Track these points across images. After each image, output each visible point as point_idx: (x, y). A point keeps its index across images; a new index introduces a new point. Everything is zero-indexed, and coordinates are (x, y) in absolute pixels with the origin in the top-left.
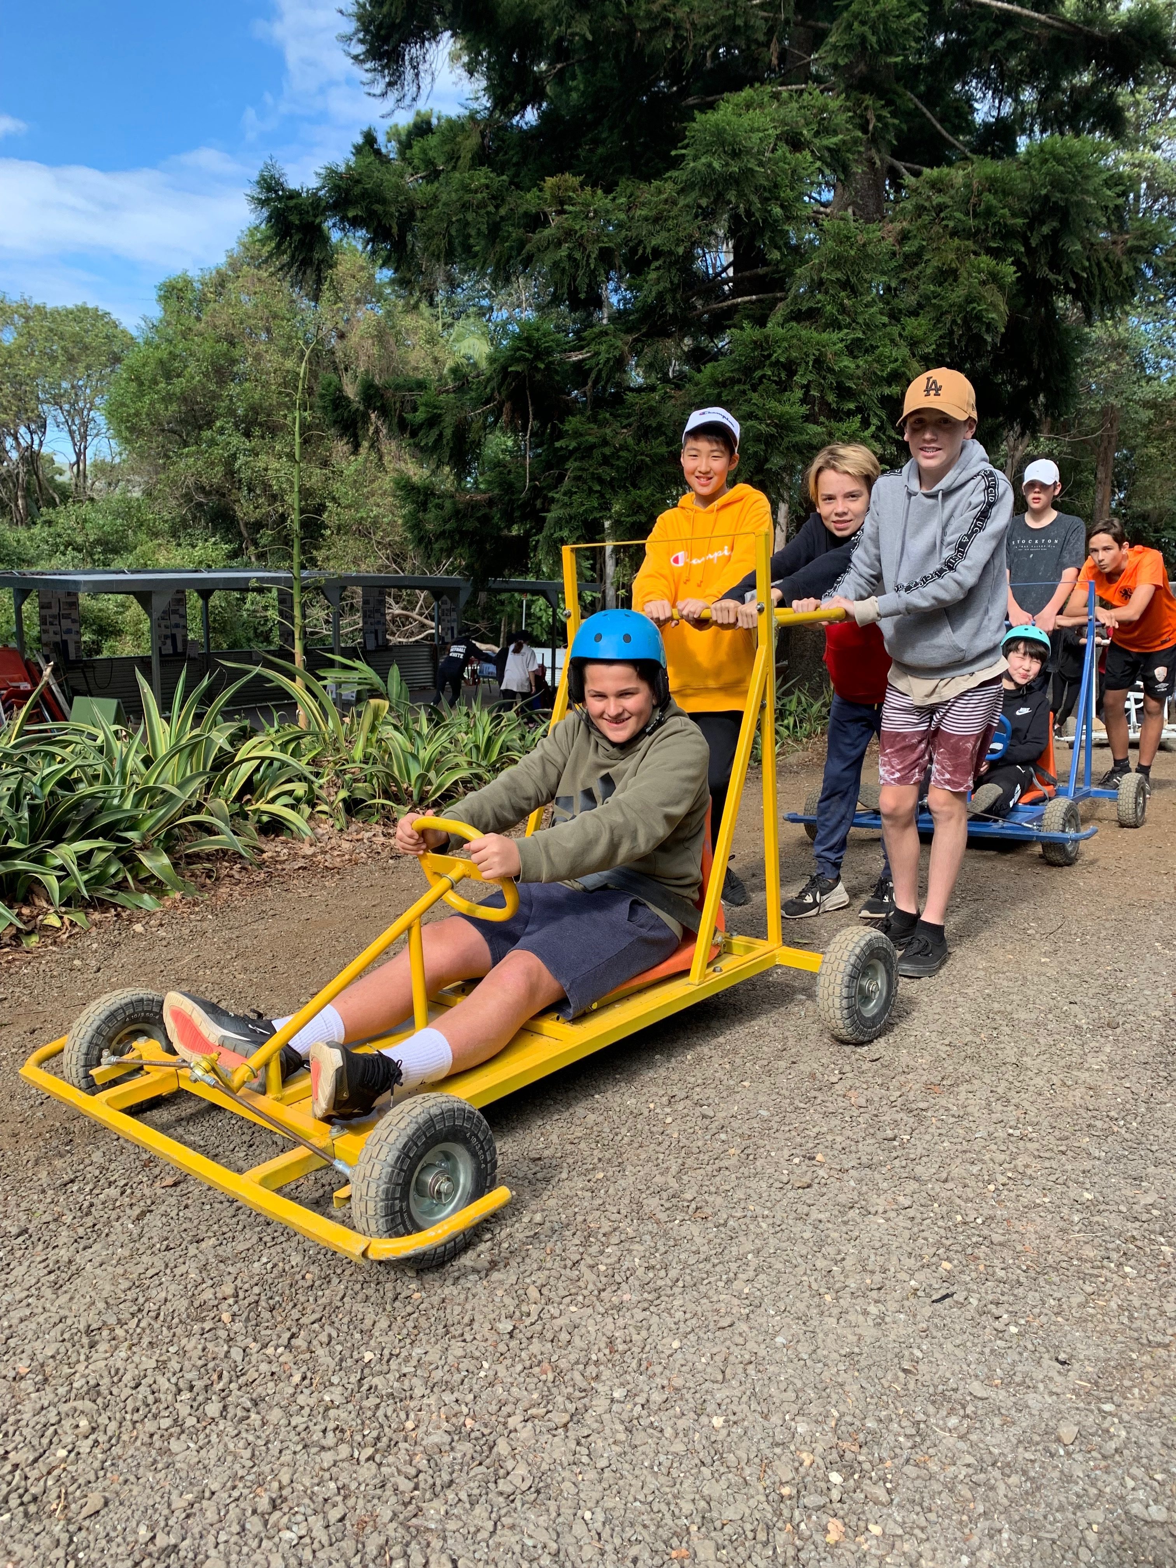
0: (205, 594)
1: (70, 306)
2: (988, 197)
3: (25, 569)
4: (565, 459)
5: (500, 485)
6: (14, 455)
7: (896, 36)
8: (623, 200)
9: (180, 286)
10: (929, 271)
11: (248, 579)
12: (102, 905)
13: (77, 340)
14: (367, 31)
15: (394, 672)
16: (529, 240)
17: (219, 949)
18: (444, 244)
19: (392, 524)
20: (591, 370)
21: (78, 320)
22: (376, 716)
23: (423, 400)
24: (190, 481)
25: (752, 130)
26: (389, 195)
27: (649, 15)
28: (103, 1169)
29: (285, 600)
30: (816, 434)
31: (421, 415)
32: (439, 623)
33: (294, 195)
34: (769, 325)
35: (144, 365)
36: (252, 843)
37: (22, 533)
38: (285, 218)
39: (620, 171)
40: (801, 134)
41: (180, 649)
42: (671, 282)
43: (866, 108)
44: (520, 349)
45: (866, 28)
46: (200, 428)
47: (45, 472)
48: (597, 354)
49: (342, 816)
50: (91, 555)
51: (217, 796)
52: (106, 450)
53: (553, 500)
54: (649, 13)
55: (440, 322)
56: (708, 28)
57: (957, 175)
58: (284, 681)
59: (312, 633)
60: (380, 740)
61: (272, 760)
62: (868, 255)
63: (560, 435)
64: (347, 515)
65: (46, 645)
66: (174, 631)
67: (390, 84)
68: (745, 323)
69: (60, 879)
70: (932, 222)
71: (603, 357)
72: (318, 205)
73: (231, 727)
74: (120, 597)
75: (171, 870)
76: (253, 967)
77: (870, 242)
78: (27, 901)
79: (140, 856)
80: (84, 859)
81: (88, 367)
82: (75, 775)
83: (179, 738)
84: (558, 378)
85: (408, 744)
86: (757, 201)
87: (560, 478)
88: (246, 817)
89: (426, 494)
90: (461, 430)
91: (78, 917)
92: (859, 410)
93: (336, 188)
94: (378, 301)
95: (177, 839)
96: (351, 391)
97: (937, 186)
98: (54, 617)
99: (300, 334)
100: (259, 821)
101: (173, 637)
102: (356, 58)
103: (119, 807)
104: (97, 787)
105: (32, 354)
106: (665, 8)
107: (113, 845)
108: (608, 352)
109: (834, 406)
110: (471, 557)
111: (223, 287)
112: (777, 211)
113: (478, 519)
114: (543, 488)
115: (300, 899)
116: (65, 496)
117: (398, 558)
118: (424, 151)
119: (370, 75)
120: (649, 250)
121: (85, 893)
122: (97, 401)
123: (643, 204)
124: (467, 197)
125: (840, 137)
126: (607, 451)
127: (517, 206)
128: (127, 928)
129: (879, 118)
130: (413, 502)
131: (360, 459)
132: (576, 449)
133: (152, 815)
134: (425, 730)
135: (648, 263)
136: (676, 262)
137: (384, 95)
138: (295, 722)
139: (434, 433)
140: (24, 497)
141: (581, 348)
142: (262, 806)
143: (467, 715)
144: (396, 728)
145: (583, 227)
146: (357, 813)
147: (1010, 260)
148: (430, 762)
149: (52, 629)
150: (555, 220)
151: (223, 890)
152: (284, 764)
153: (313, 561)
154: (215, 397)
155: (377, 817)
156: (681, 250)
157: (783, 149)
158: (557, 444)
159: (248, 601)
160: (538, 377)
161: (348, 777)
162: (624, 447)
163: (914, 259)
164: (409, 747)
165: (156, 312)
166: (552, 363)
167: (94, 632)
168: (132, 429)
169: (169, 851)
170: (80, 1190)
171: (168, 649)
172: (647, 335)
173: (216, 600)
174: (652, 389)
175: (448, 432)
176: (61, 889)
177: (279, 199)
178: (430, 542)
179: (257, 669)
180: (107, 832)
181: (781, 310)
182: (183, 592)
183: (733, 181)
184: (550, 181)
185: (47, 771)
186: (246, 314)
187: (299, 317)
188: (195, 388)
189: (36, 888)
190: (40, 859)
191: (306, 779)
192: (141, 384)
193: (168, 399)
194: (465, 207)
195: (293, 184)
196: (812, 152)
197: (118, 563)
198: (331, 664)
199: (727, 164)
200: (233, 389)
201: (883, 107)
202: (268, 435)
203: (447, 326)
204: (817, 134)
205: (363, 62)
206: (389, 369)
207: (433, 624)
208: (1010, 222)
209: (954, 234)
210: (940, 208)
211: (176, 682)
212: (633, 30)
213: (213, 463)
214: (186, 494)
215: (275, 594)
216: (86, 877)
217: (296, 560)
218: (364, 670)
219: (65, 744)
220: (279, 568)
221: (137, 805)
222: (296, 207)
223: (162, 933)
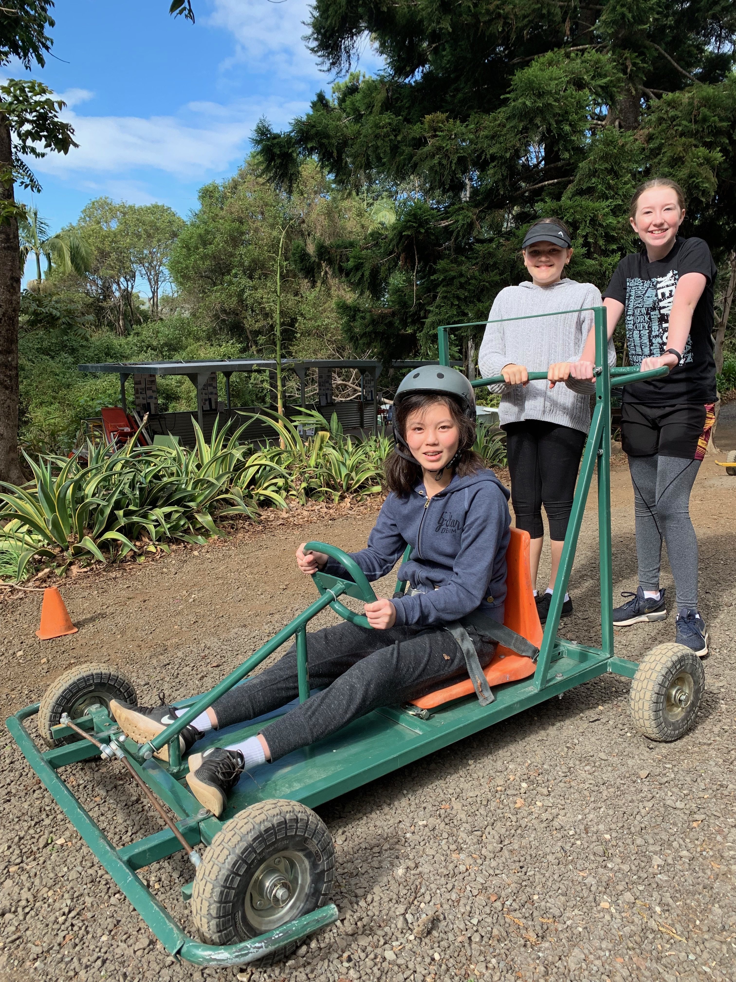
0: (228, 374)
1: (149, 205)
2: (705, 111)
3: (125, 362)
4: (437, 286)
5: (399, 303)
6: (117, 294)
7: (645, 12)
8: (472, 126)
9: (211, 189)
10: (665, 159)
11: (253, 364)
12: (177, 541)
13: (153, 225)
14: (319, 33)
15: (335, 416)
16: (415, 155)
17: (238, 563)
18: (364, 160)
19: (336, 328)
20: (452, 232)
21: (153, 213)
22: (322, 441)
23: (352, 254)
24: (218, 307)
25: (551, 79)
26: (332, 133)
27: (488, 12)
28: (183, 660)
29: (273, 376)
30: (591, 266)
31: (351, 264)
32: (364, 388)
33: (277, 136)
34: (563, 199)
35: (191, 238)
36: (255, 511)
37: (122, 340)
38: (271, 150)
39: (471, 108)
40: (583, 79)
41: (214, 407)
42: (502, 175)
43: (626, 59)
44: (410, 221)
45: (624, 9)
46: (223, 274)
47: (135, 303)
48: (457, 221)
49: (304, 497)
50: (162, 352)
51: (236, 485)
52: (169, 290)
53: (429, 311)
54: (488, 11)
55: (365, 203)
56: (525, 17)
57: (684, 97)
58: (271, 422)
59: (290, 397)
60: (324, 455)
61: (266, 465)
62: (625, 152)
63: (434, 272)
64: (310, 324)
65: (138, 405)
66: (210, 396)
67: (333, 64)
68: (547, 199)
69: (155, 526)
70: (668, 128)
71: (461, 222)
72: (290, 142)
73: (243, 449)
74: (179, 377)
75: (212, 524)
76: (255, 572)
77: (626, 143)
78: (138, 539)
79: (197, 516)
80: (168, 516)
81: (159, 241)
82: (161, 473)
83: (215, 453)
84: (433, 237)
85: (340, 457)
86: (554, 123)
87: (435, 297)
88: (251, 497)
89: (355, 311)
90: (375, 272)
91: (165, 547)
92: (620, 249)
93: (300, 131)
94: (328, 192)
95: (215, 508)
96: (311, 249)
97: (672, 104)
98: (142, 389)
99: (281, 215)
100: (259, 500)
101: (210, 400)
102: (312, 50)
103: (185, 489)
104: (172, 479)
105: (127, 234)
106: (498, 7)
107: (182, 510)
108: (463, 220)
109: (603, 247)
110: (381, 347)
111: (236, 188)
112: (567, 128)
113: (386, 324)
114: (425, 304)
115: (280, 540)
116: (146, 318)
117: (340, 349)
118: (353, 103)
119: (321, 59)
120: (488, 156)
121: (168, 534)
122: (164, 260)
123: (485, 128)
124: (378, 131)
125: (608, 78)
126: (463, 280)
127: (408, 134)
128: (190, 553)
129: (634, 64)
130: (347, 315)
131: (317, 289)
132: (443, 280)
133: (202, 494)
134: (350, 449)
135: (488, 164)
136: (505, 162)
137: (329, 70)
138: (279, 446)
139: (359, 274)
140: (123, 319)
141: (448, 218)
142: (261, 491)
143: (376, 441)
144: (334, 448)
145: (447, 145)
146: (312, 496)
147: (718, 149)
148: (353, 467)
149: (141, 396)
150: (430, 142)
151: (240, 535)
152: (272, 469)
153: (290, 354)
154: (232, 255)
155: (323, 498)
156: (508, 155)
157: (571, 90)
158: (432, 278)
159: (252, 378)
160: (421, 237)
161: (306, 475)
162: (474, 277)
163: (656, 152)
164: (340, 458)
165: (197, 206)
166: (430, 228)
167: (164, 398)
168: (183, 277)
169: (212, 514)
170: (172, 668)
171: (207, 407)
172: (488, 208)
173: (233, 378)
174: (491, 240)
175: (367, 273)
176: (157, 532)
177: (268, 139)
178: (357, 339)
179: (257, 416)
180: (179, 502)
181: (571, 188)
182: (215, 373)
183: (540, 111)
184: (428, 117)
185: (147, 470)
186: (249, 204)
187: (281, 205)
188: (220, 251)
189: (143, 532)
190: (145, 516)
191: (284, 477)
192: (189, 249)
193: (204, 258)
194: (377, 137)
195: (276, 130)
196: (590, 89)
197: (177, 357)
198: (300, 413)
199: (535, 101)
200: (242, 250)
201: (637, 57)
202: (263, 277)
203: (370, 205)
204: (593, 78)
205: (316, 52)
206: (335, 234)
207: (360, 389)
208: (719, 125)
209: (682, 134)
210: (674, 118)
211: (214, 424)
212: (478, 21)
213: (231, 295)
214: (216, 315)
215: (267, 373)
216: (169, 526)
217: (279, 353)
218: (318, 416)
219: (157, 456)
220: (269, 359)
221: (194, 488)
222: (277, 144)
223: (208, 556)
